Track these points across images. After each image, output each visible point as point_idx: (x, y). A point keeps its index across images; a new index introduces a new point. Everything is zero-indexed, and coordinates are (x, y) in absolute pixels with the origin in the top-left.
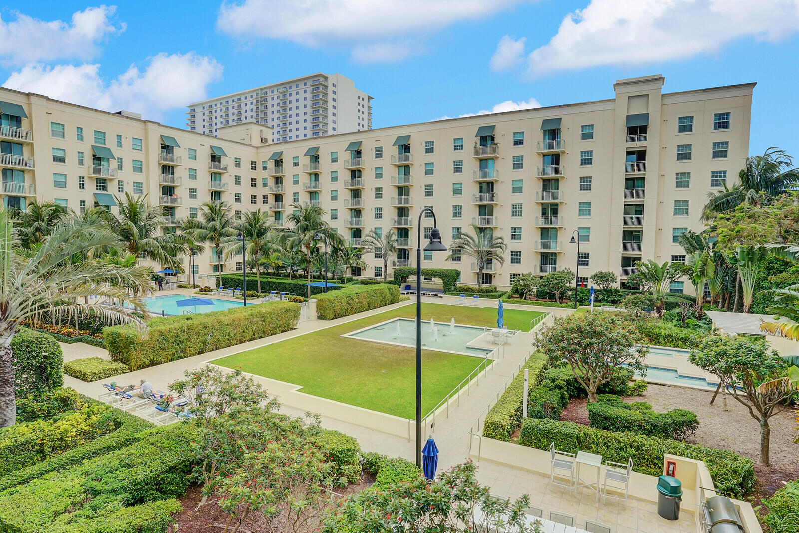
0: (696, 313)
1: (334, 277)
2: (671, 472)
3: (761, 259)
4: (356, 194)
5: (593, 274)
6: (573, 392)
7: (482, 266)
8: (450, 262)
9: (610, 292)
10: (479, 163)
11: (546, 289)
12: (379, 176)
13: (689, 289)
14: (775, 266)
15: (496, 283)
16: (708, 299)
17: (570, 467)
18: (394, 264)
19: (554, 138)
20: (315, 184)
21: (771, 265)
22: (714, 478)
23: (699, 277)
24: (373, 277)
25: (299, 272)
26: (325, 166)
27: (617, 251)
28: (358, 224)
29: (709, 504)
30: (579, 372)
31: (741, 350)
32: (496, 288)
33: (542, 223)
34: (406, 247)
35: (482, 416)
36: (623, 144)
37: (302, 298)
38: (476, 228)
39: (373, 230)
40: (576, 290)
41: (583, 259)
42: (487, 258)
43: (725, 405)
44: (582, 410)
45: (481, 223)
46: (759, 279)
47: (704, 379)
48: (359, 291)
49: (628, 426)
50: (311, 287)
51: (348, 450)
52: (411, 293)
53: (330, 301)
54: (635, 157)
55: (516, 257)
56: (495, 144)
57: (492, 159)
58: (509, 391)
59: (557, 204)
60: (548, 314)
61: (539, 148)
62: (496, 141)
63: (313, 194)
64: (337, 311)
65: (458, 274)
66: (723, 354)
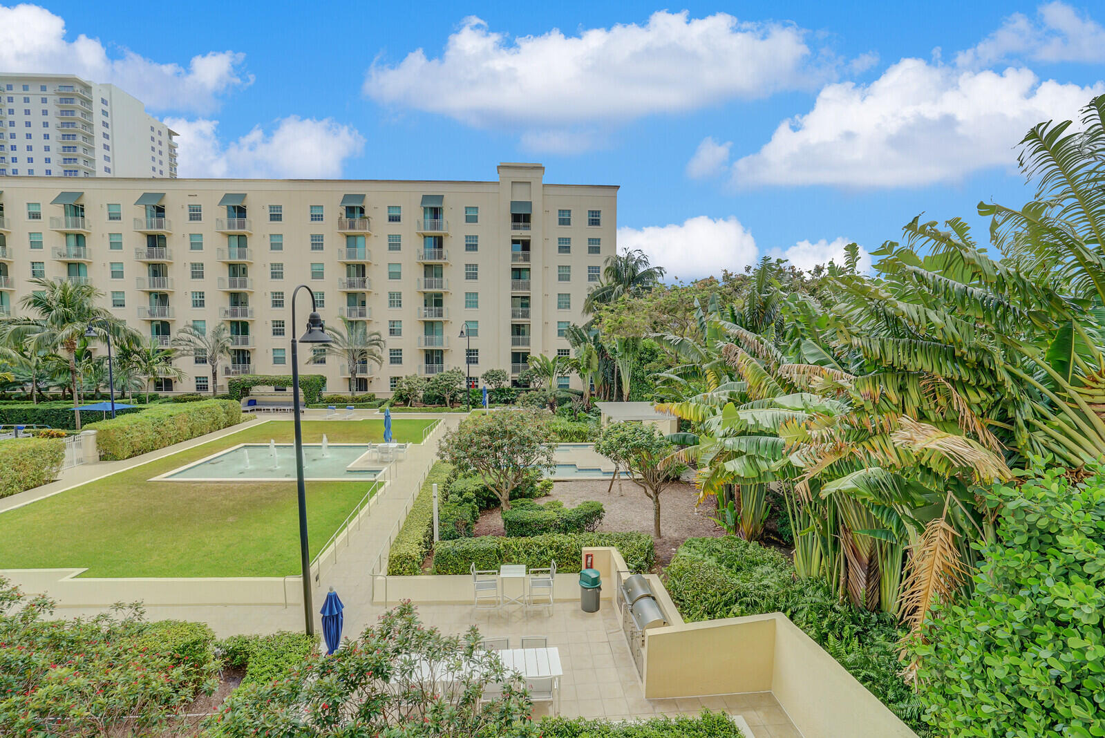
0: (585, 407)
1: (123, 394)
2: (589, 565)
3: (635, 350)
4: (158, 271)
5: (485, 373)
6: (482, 503)
7: (354, 369)
8: (312, 365)
9: (503, 390)
10: (345, 240)
11: (436, 392)
12: (196, 245)
13: (576, 382)
14: (646, 356)
15: (372, 389)
16: (593, 392)
17: (495, 586)
18: (227, 371)
19: (436, 217)
20: (79, 251)
21: (643, 356)
22: (626, 560)
23: (586, 370)
24: (194, 390)
25: (51, 390)
26: (96, 224)
27: (506, 347)
28: (164, 315)
29: (627, 586)
30: (490, 480)
32: (373, 396)
33: (425, 316)
34: (245, 347)
35: (385, 552)
36: (510, 232)
37: (63, 432)
38: (344, 320)
39: (191, 323)
40: (467, 391)
41: (472, 356)
42: (361, 358)
43: (621, 491)
44: (496, 520)
45: (351, 316)
46: (634, 369)
48: (175, 412)
49: (544, 528)
50: (82, 412)
51: (195, 643)
52: (257, 410)
53: (123, 431)
54: (520, 246)
55: (396, 357)
56: (366, 218)
57: (362, 236)
58: (411, 516)
59: (441, 295)
60: (440, 420)
61: (419, 227)
62: (367, 214)
63: (74, 268)
64: (137, 445)
65: (324, 380)
66: (623, 440)
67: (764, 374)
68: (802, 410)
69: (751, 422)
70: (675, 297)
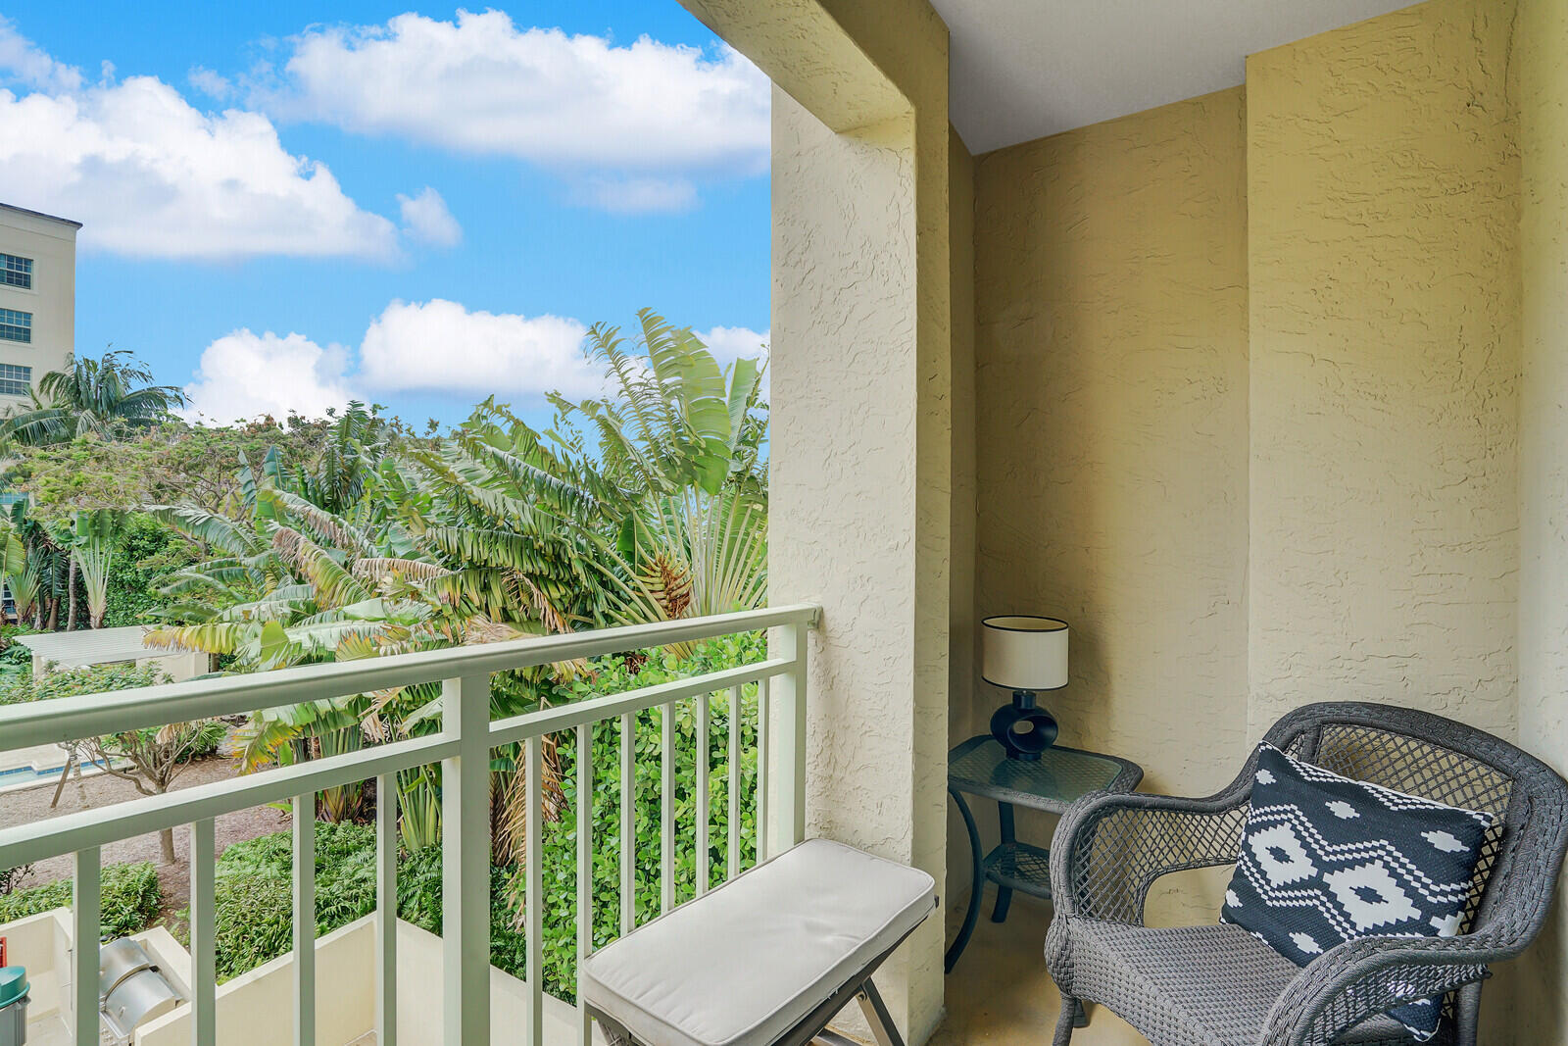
3: (117, 533)
14: (142, 543)
16: (11, 616)
21: (135, 543)
31: (114, 685)
43: (84, 798)
46: (115, 567)
47: (30, 768)
67: (340, 573)
68: (384, 619)
69: (307, 644)
70: (199, 445)
